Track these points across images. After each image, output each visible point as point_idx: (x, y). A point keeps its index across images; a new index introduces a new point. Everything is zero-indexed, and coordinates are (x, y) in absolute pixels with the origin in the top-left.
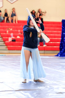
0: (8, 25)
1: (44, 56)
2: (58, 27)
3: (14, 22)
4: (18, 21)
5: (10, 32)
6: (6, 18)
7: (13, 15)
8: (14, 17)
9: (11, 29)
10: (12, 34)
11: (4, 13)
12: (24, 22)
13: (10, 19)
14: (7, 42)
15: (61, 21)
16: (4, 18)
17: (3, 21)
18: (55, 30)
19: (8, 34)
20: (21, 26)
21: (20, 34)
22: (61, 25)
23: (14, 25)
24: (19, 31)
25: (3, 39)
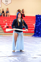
0: (4, 18)
1: (25, 36)
2: (33, 19)
3: (8, 16)
4: (10, 16)
5: (5, 22)
6: (3, 14)
7: (7, 12)
8: (8, 13)
9: (6, 21)
10: (6, 23)
11: (2, 11)
12: (13, 16)
13: (5, 15)
14: (4, 28)
15: (35, 16)
16: (2, 14)
17: (1, 16)
18: (32, 21)
19: (4, 23)
20: (12, 19)
21: (11, 23)
22: (35, 18)
23: (8, 18)
24: (11, 21)
25: (1, 26)
